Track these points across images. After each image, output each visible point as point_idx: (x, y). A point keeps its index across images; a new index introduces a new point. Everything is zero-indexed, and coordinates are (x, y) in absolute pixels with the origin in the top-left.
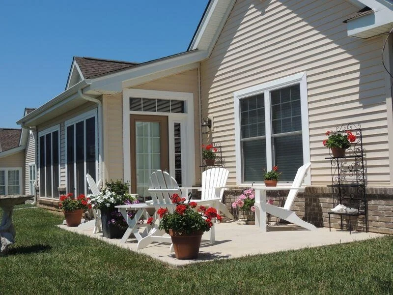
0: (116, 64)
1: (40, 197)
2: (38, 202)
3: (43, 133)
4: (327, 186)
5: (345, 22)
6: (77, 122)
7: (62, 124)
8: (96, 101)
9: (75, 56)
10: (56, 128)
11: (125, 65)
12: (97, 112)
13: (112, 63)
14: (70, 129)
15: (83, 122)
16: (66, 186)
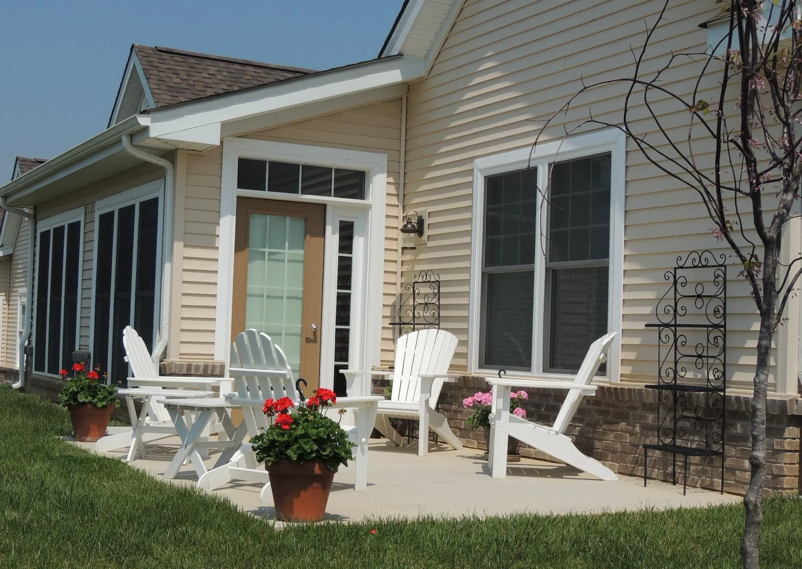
0: (231, 66)
1: (34, 372)
2: (29, 383)
3: (48, 224)
4: (646, 386)
5: (704, 26)
6: (122, 206)
7: (89, 207)
8: (162, 162)
9: (136, 45)
10: (76, 215)
11: (252, 69)
12: (163, 185)
13: (222, 64)
14: (106, 219)
15: (133, 206)
16: (91, 349)
